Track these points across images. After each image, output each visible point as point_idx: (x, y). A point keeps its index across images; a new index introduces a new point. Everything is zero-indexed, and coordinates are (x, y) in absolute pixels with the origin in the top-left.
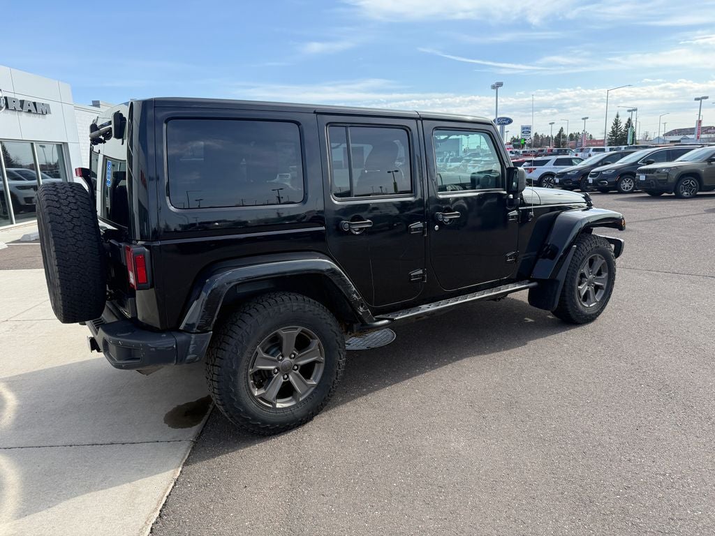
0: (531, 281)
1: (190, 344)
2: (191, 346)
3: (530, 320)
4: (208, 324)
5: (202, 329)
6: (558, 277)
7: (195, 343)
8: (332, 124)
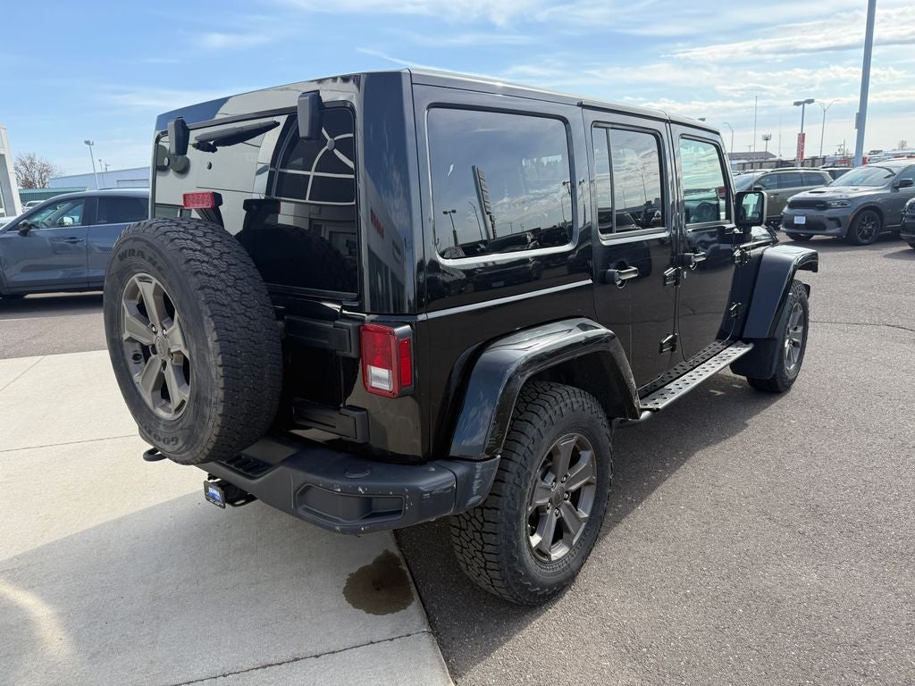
0: (746, 342)
1: (474, 479)
2: (476, 482)
3: (719, 393)
4: (498, 444)
5: (491, 453)
6: (776, 335)
7: (482, 477)
8: (596, 124)
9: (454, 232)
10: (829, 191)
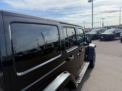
8: (64, 27)
9: (38, 44)
10: (90, 33)
